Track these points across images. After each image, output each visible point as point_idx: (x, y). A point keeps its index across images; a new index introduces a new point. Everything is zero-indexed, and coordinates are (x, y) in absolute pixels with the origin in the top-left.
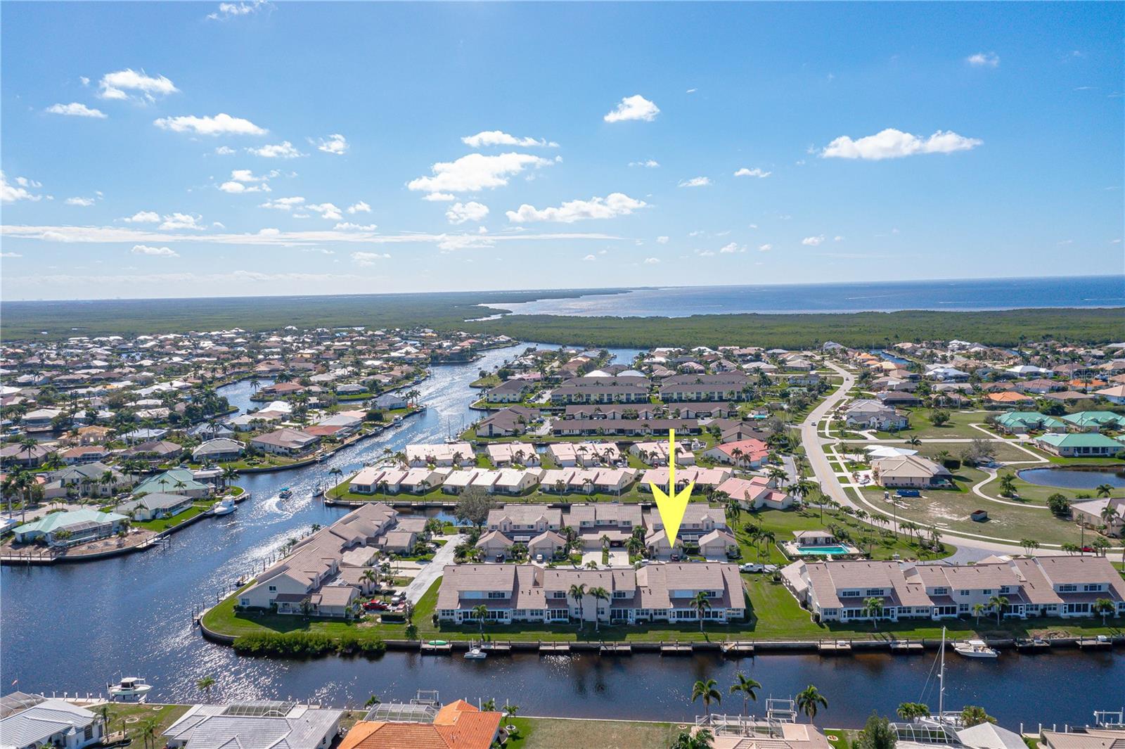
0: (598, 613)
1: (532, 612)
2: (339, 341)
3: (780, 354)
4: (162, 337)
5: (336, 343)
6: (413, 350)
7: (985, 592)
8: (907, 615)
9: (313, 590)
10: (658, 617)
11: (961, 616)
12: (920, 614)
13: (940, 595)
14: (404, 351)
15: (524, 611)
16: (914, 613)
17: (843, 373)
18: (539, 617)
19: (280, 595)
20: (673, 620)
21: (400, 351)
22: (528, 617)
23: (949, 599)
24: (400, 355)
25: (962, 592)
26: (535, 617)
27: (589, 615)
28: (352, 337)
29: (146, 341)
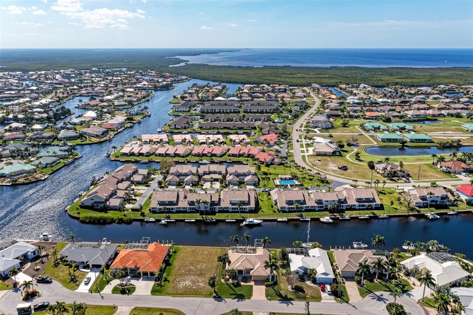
0: (205, 208)
1: (183, 208)
2: (116, 77)
3: (294, 89)
4: (39, 73)
5: (115, 78)
6: (147, 83)
7: (333, 201)
8: (308, 208)
9: (107, 200)
10: (226, 209)
11: (325, 208)
12: (312, 208)
13: (319, 202)
14: (142, 83)
15: (180, 208)
16: (310, 208)
17: (316, 99)
18: (185, 210)
19: (95, 202)
20: (230, 210)
21: (141, 84)
22: (182, 209)
23: (322, 203)
24: (141, 86)
25: (326, 201)
26: (184, 210)
27: (202, 208)
28: (121, 75)
29: (32, 75)
